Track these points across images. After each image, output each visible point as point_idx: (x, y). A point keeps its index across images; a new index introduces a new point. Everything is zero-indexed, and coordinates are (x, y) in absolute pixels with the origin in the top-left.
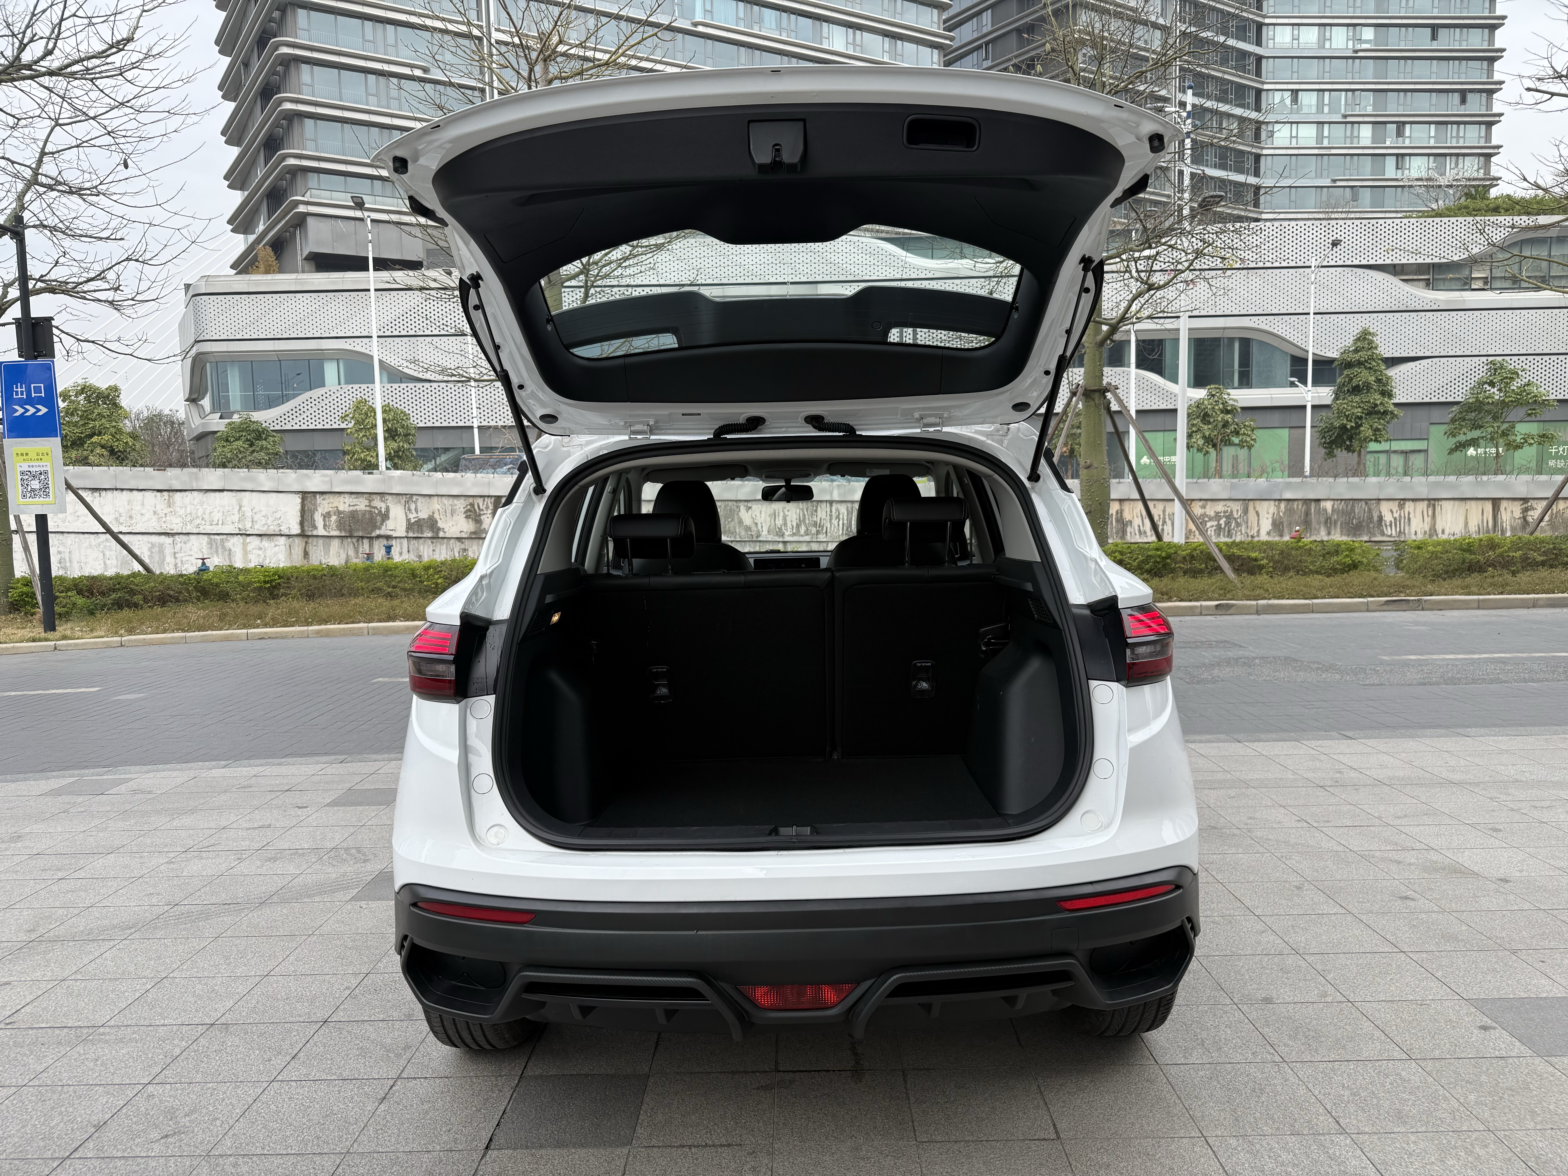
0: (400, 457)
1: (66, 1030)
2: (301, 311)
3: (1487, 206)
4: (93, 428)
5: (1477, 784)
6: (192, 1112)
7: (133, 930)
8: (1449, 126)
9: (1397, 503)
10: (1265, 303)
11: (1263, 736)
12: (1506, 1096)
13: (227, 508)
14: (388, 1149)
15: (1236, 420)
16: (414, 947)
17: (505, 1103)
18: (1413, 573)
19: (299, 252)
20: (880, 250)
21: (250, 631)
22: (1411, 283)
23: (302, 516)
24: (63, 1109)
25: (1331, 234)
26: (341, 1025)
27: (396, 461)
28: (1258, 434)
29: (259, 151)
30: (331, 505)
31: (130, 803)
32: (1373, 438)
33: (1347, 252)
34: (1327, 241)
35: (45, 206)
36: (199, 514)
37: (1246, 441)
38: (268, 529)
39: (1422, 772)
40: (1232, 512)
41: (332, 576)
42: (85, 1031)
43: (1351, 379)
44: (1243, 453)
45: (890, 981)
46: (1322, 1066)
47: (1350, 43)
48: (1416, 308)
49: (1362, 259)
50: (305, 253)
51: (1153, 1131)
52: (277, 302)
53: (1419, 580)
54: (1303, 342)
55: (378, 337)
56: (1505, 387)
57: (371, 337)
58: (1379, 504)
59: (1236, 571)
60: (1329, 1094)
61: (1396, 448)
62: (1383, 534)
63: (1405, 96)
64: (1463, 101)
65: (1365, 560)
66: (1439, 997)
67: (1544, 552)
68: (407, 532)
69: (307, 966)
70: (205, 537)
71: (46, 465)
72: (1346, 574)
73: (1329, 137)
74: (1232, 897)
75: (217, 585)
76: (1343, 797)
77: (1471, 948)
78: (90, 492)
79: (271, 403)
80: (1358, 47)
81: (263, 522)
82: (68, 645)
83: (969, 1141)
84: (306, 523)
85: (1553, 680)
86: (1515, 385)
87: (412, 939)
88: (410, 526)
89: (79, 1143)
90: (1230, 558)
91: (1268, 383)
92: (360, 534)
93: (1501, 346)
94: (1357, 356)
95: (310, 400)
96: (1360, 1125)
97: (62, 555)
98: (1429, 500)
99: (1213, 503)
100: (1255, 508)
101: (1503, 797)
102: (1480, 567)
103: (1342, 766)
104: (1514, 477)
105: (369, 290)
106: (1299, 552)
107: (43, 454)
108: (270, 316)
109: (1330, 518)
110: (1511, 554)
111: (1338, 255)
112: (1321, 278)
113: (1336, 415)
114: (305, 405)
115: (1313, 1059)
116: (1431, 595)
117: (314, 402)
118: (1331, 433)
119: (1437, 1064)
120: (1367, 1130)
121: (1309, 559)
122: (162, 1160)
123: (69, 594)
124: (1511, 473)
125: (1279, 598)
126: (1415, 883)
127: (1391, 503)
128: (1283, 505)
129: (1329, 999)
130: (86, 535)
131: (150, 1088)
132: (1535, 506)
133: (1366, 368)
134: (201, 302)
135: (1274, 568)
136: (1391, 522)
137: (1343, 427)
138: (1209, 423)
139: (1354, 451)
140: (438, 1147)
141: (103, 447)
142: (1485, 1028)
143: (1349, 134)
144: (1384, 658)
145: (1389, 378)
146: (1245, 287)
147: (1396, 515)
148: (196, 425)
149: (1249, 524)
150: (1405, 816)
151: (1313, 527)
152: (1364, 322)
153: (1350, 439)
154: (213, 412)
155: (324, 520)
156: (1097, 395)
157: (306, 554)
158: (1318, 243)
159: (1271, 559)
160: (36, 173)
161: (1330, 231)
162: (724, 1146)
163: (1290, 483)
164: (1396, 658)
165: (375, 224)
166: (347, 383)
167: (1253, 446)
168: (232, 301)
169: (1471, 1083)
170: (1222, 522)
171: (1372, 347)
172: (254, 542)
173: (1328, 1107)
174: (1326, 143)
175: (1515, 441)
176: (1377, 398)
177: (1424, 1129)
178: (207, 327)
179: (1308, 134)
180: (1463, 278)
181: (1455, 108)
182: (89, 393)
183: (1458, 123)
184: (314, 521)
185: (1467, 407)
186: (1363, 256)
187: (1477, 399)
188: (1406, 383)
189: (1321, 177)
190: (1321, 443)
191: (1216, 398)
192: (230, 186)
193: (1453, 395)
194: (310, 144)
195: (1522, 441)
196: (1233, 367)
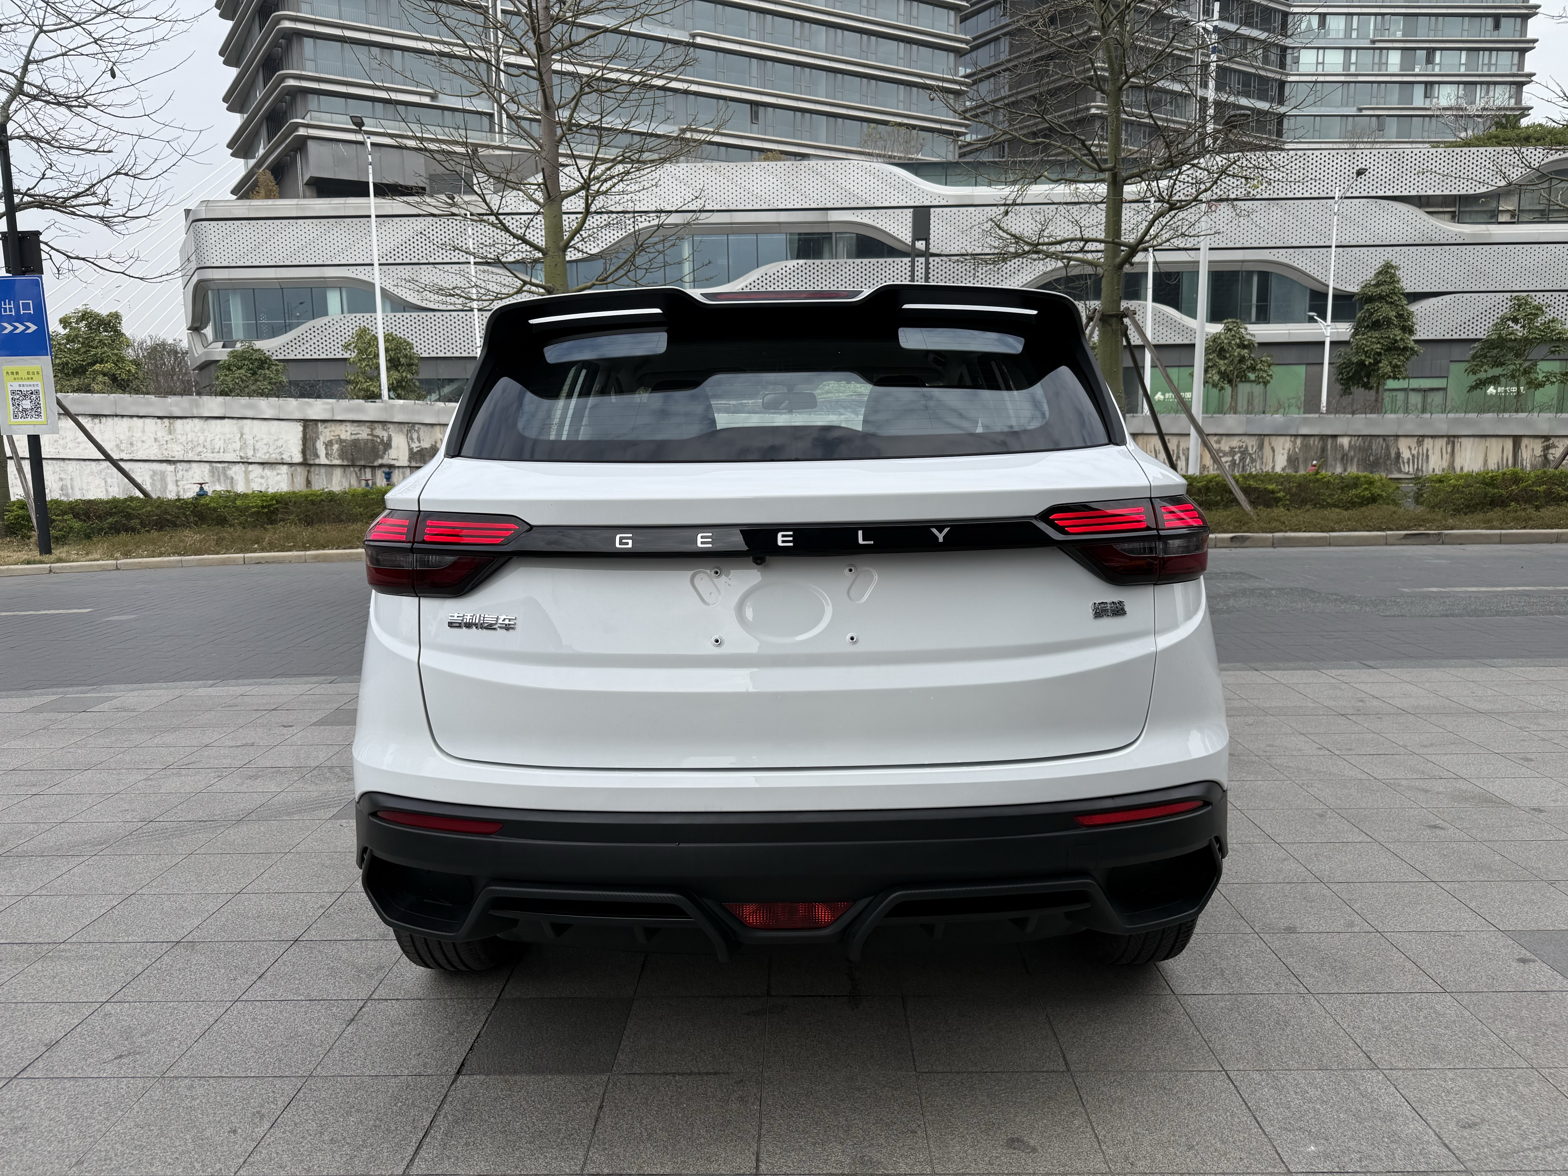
0: (403, 388)
1: (25, 946)
2: (303, 237)
3: (1517, 135)
4: (95, 355)
5: (1506, 714)
6: (149, 1032)
7: (104, 846)
8: (1481, 53)
9: (1415, 439)
10: (1285, 235)
11: (1281, 665)
12: (1549, 1032)
13: (228, 436)
14: (353, 1073)
15: (1253, 355)
16: (374, 860)
17: (479, 1027)
18: (1433, 507)
19: (300, 178)
20: (892, 175)
21: (246, 555)
22: (1436, 215)
23: (304, 444)
24: (15, 1027)
25: (1356, 163)
26: (313, 945)
27: (399, 392)
28: (1276, 370)
29: (258, 72)
30: (333, 434)
31: (113, 720)
32: (1391, 374)
33: (1372, 183)
34: (1352, 171)
35: (30, 116)
36: (201, 442)
37: (1262, 377)
38: (269, 458)
39: (1448, 702)
40: (1247, 447)
41: (330, 501)
42: (46, 947)
43: (1372, 314)
44: (1258, 389)
45: (889, 899)
46: (1350, 998)
48: (1441, 242)
49: (1386, 190)
50: (306, 178)
51: (1168, 1064)
52: (279, 228)
53: (1439, 515)
54: (1323, 276)
55: (380, 265)
56: (1529, 323)
57: (372, 265)
58: (1397, 440)
59: (1253, 503)
60: (1359, 1028)
61: (1415, 386)
62: (1400, 471)
63: (1436, 21)
64: (1497, 26)
65: (1384, 494)
66: (1473, 928)
68: (410, 461)
69: (281, 884)
70: (207, 465)
71: (37, 384)
72: (1364, 508)
73: (1356, 63)
74: (1251, 824)
75: (215, 509)
76: (1366, 725)
77: (1506, 879)
78: (90, 419)
79: (274, 333)
81: (265, 451)
82: (62, 568)
83: (972, 1072)
84: (308, 452)
86: (1539, 322)
87: (371, 850)
88: (413, 455)
89: (28, 1063)
90: (1246, 491)
91: (1286, 318)
92: (363, 463)
93: (1526, 282)
94: (1378, 290)
95: (313, 329)
96: (1393, 1060)
97: (64, 482)
98: (1448, 437)
99: (1228, 438)
100: (1270, 444)
101: (1534, 727)
102: (1502, 502)
103: (1364, 695)
104: (1536, 414)
105: (369, 216)
106: (1317, 485)
107: (33, 373)
108: (272, 243)
109: (1347, 455)
110: (1535, 489)
111: (1362, 185)
112: (1344, 210)
113: (1354, 350)
114: (308, 334)
115: (1340, 991)
116: (1452, 529)
117: (317, 332)
118: (1348, 369)
119: (1474, 997)
120: (1400, 1065)
121: (1328, 492)
122: (114, 1082)
123: (66, 517)
124: (1531, 411)
125: (1295, 531)
126: (1444, 812)
127: (1409, 440)
128: (1299, 441)
129: (1357, 929)
130: (88, 463)
131: (108, 1007)
132: (1556, 444)
133: (1387, 302)
134: (201, 227)
135: (1292, 502)
136: (1409, 459)
137: (1361, 363)
138: (1225, 358)
139: (1371, 388)
140: (406, 1072)
141: (105, 375)
142: (1523, 961)
143: (1376, 60)
144: (1406, 590)
145: (1410, 314)
146: (1266, 218)
147: (1415, 452)
148: (199, 353)
149: (1264, 460)
150: (1432, 745)
151: (1329, 463)
152: (1387, 255)
153: (1368, 376)
154: (216, 340)
155: (326, 449)
156: (1114, 321)
157: (308, 483)
158: (1342, 173)
159: (1288, 491)
160: (21, 82)
161: (1355, 161)
162: (710, 1074)
163: (1307, 418)
164: (1417, 590)
165: (377, 148)
166: (349, 312)
167: (1268, 382)
168: (233, 226)
169: (1511, 1018)
170: (1237, 457)
171: (1394, 281)
172: (256, 470)
173: (1358, 1041)
174: (1353, 70)
175: (1536, 379)
176: (1397, 333)
177: (1462, 1065)
178: (208, 253)
179: (1334, 60)
180: (1490, 211)
181: (1488, 33)
182: (90, 320)
183: (1490, 50)
184: (316, 449)
185: (1489, 344)
186: (1388, 187)
187: (1500, 336)
188: (1427, 319)
189: (1347, 105)
190: (1337, 379)
191: (1233, 333)
192: (229, 109)
193: (1475, 332)
194: (309, 64)
195: (1544, 379)
196: (1251, 301)
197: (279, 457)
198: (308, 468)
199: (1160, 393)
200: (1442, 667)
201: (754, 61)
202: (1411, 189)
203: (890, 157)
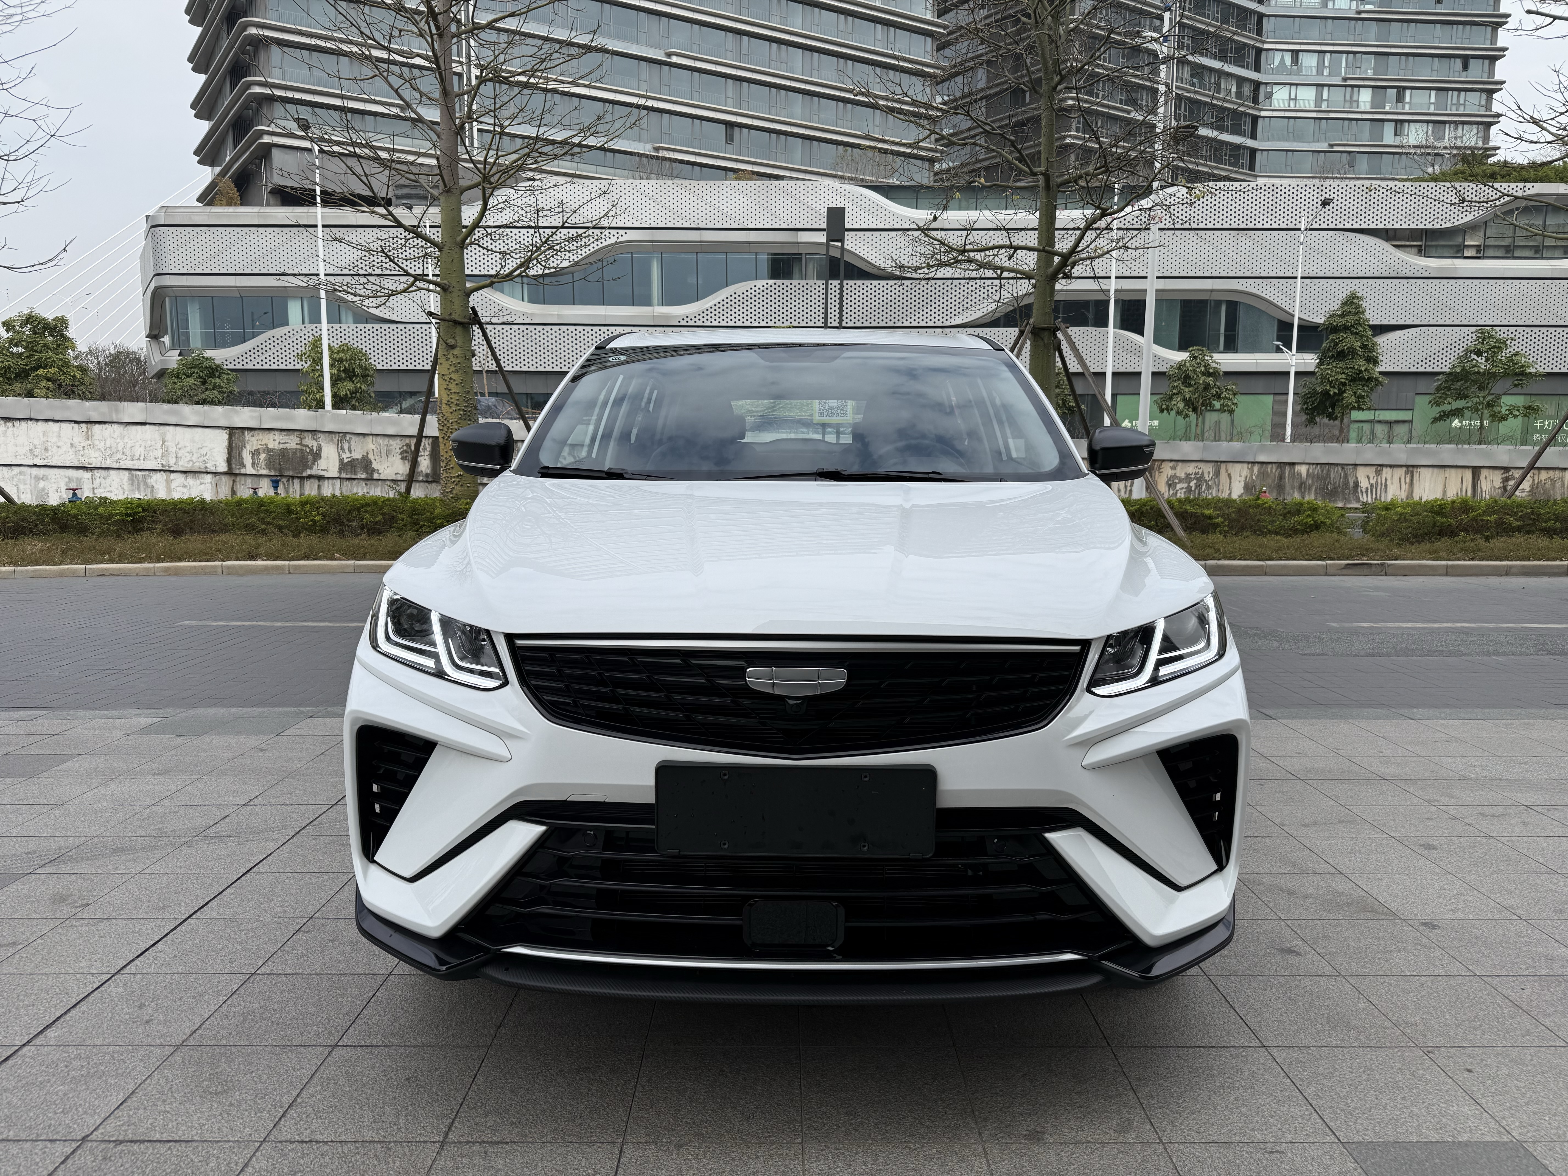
0: (357, 399)
2: (264, 246)
3: (1483, 171)
4: (39, 359)
5: (1414, 782)
8: (1450, 92)
9: (1374, 468)
10: (1254, 266)
13: (149, 442)
15: (1218, 383)
18: (1378, 536)
19: (264, 184)
20: (862, 198)
21: (88, 566)
22: (1403, 249)
23: (230, 452)
28: (1239, 399)
29: (225, 79)
30: (260, 442)
32: (1356, 405)
33: (1339, 215)
36: (120, 448)
37: (1227, 405)
38: (193, 466)
39: (1348, 763)
40: (1203, 474)
43: (1337, 344)
44: (1225, 417)
47: (1354, 4)
48: (1407, 275)
49: (1354, 222)
50: (271, 185)
52: (240, 236)
53: (1384, 543)
54: (1290, 306)
56: (1492, 357)
58: (1355, 469)
59: (1187, 529)
61: (1381, 418)
62: (1358, 501)
63: (1407, 60)
64: (1465, 67)
65: (1328, 522)
67: (1521, 517)
68: (340, 472)
70: (126, 473)
72: (1306, 536)
73: (1327, 100)
75: (75, 517)
80: (1362, 8)
81: (188, 459)
84: (234, 461)
85: (1521, 654)
86: (1502, 356)
88: (343, 466)
90: (1182, 516)
91: (1254, 347)
92: (291, 473)
93: (1491, 316)
94: (1343, 321)
95: (272, 339)
98: (1407, 466)
99: (1185, 464)
100: (1227, 471)
101: (1446, 801)
102: (1452, 532)
104: (1496, 446)
106: (1258, 511)
108: (231, 251)
109: (1305, 483)
110: (1485, 518)
111: (1329, 217)
112: (1312, 242)
113: (1319, 381)
114: (267, 344)
116: (1396, 559)
117: (277, 342)
118: (1313, 399)
121: (1269, 519)
124: (1493, 443)
125: (1230, 559)
127: (1368, 469)
128: (1256, 468)
132: (1516, 476)
133: (1352, 333)
134: (160, 233)
135: (1231, 528)
136: (1367, 488)
137: (1326, 393)
138: (1190, 385)
139: (1336, 418)
141: (48, 380)
143: (1348, 98)
144: (1335, 625)
145: (1375, 344)
146: (1234, 249)
147: (1373, 481)
148: (157, 362)
149: (1221, 487)
151: (1286, 492)
152: (1353, 287)
153: (1333, 406)
154: (173, 348)
155: (253, 458)
156: (1046, 335)
157: (233, 492)
161: (1323, 193)
163: (1266, 447)
164: (1347, 625)
166: (310, 323)
167: (1234, 410)
168: (192, 233)
170: (1193, 484)
171: (1359, 312)
172: (178, 479)
174: (1324, 106)
175: (1500, 412)
176: (1361, 364)
178: (166, 260)
179: (1306, 97)
180: (1456, 246)
181: (1457, 74)
182: (35, 323)
183: (1459, 90)
184: (242, 458)
185: (1452, 376)
186: (1355, 220)
187: (1463, 369)
188: (1394, 351)
189: (1318, 141)
190: (1302, 409)
191: (1198, 360)
192: (196, 116)
193: (1440, 366)
194: (276, 72)
195: (1507, 412)
196: (1219, 330)
197: (203, 466)
198: (233, 478)
199: (1127, 421)
200: (1353, 718)
201: (730, 82)
202: (1378, 222)
203: (862, 180)
